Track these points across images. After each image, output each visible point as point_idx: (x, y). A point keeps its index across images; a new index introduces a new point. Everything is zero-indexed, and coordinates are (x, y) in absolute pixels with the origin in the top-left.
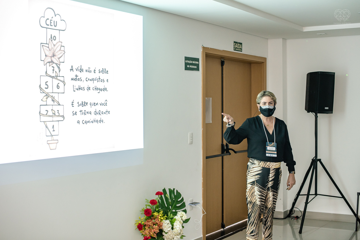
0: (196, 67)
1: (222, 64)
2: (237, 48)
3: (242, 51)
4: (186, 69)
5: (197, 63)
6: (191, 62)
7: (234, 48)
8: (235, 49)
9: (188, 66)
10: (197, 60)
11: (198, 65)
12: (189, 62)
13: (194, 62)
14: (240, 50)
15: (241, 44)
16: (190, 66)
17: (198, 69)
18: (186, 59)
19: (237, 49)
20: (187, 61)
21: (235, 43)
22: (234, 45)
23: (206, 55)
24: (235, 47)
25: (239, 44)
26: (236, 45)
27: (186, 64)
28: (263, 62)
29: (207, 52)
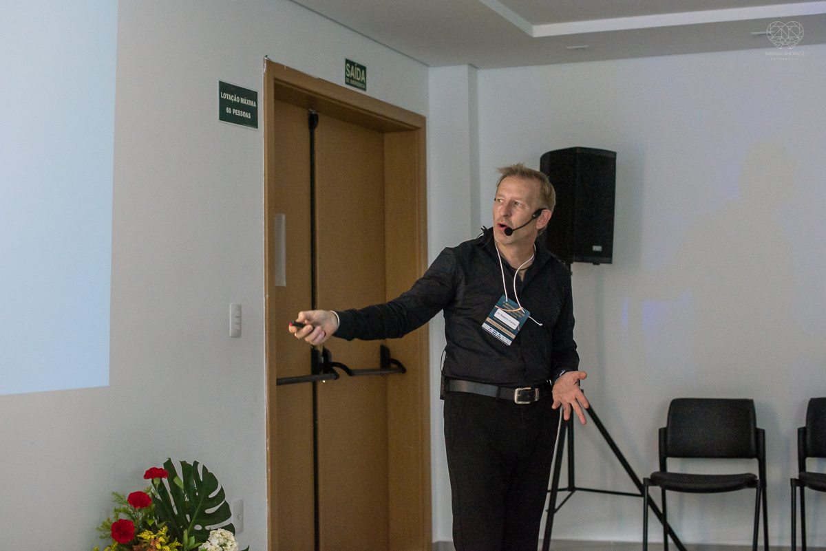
0: (248, 116)
1: (313, 122)
2: (352, 78)
3: (365, 89)
4: (224, 117)
5: (252, 104)
6: (236, 99)
7: (346, 77)
8: (349, 80)
9: (228, 110)
10: (252, 95)
11: (254, 111)
12: (230, 98)
13: (243, 101)
14: (361, 85)
15: (363, 68)
16: (235, 111)
17: (253, 123)
18: (224, 87)
19: (353, 82)
20: (226, 96)
21: (348, 65)
22: (346, 71)
23: (276, 86)
24: (348, 75)
25: (358, 69)
26: (350, 69)
27: (224, 104)
28: (417, 128)
29: (277, 77)
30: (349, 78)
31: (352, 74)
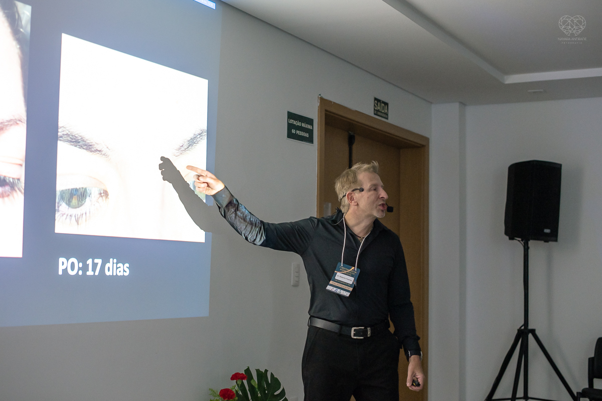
0: (307, 135)
1: (351, 141)
3: (387, 119)
4: (290, 135)
5: (309, 127)
6: (299, 124)
7: (374, 109)
8: (377, 112)
9: (293, 131)
10: (310, 121)
11: (311, 132)
12: (295, 123)
13: (304, 125)
14: (384, 115)
15: (386, 104)
16: (298, 132)
17: (310, 140)
18: (291, 116)
19: (379, 113)
20: (292, 121)
21: (376, 101)
22: (375, 106)
23: (326, 115)
24: (376, 109)
25: (383, 105)
26: (377, 105)
27: (290, 127)
28: (423, 146)
29: (328, 109)
30: (377, 110)
31: (379, 108)
